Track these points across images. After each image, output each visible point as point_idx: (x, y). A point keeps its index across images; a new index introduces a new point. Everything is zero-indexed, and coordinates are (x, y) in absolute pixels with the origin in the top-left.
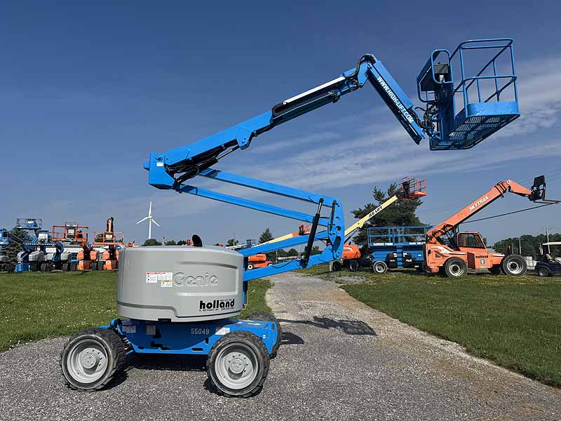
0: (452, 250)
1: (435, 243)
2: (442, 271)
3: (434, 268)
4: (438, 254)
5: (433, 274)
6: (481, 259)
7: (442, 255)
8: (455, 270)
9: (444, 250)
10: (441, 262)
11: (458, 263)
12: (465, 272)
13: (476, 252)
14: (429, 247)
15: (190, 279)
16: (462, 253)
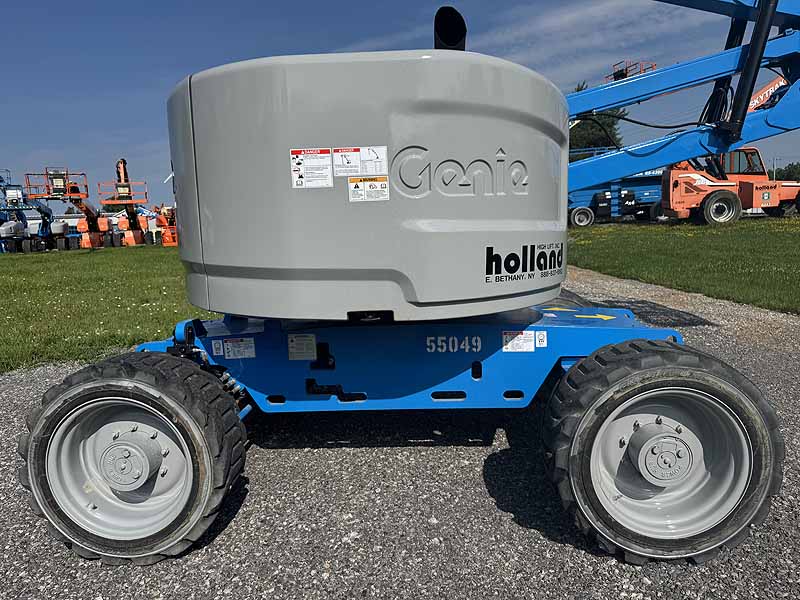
0: (714, 179)
1: (686, 169)
2: (697, 216)
3: (682, 210)
4: (691, 187)
5: (680, 221)
6: (764, 191)
7: (696, 188)
8: (720, 211)
9: (700, 179)
10: (694, 200)
11: (726, 200)
12: (736, 215)
13: (756, 181)
14: (675, 175)
15: (450, 170)
16: (732, 183)
